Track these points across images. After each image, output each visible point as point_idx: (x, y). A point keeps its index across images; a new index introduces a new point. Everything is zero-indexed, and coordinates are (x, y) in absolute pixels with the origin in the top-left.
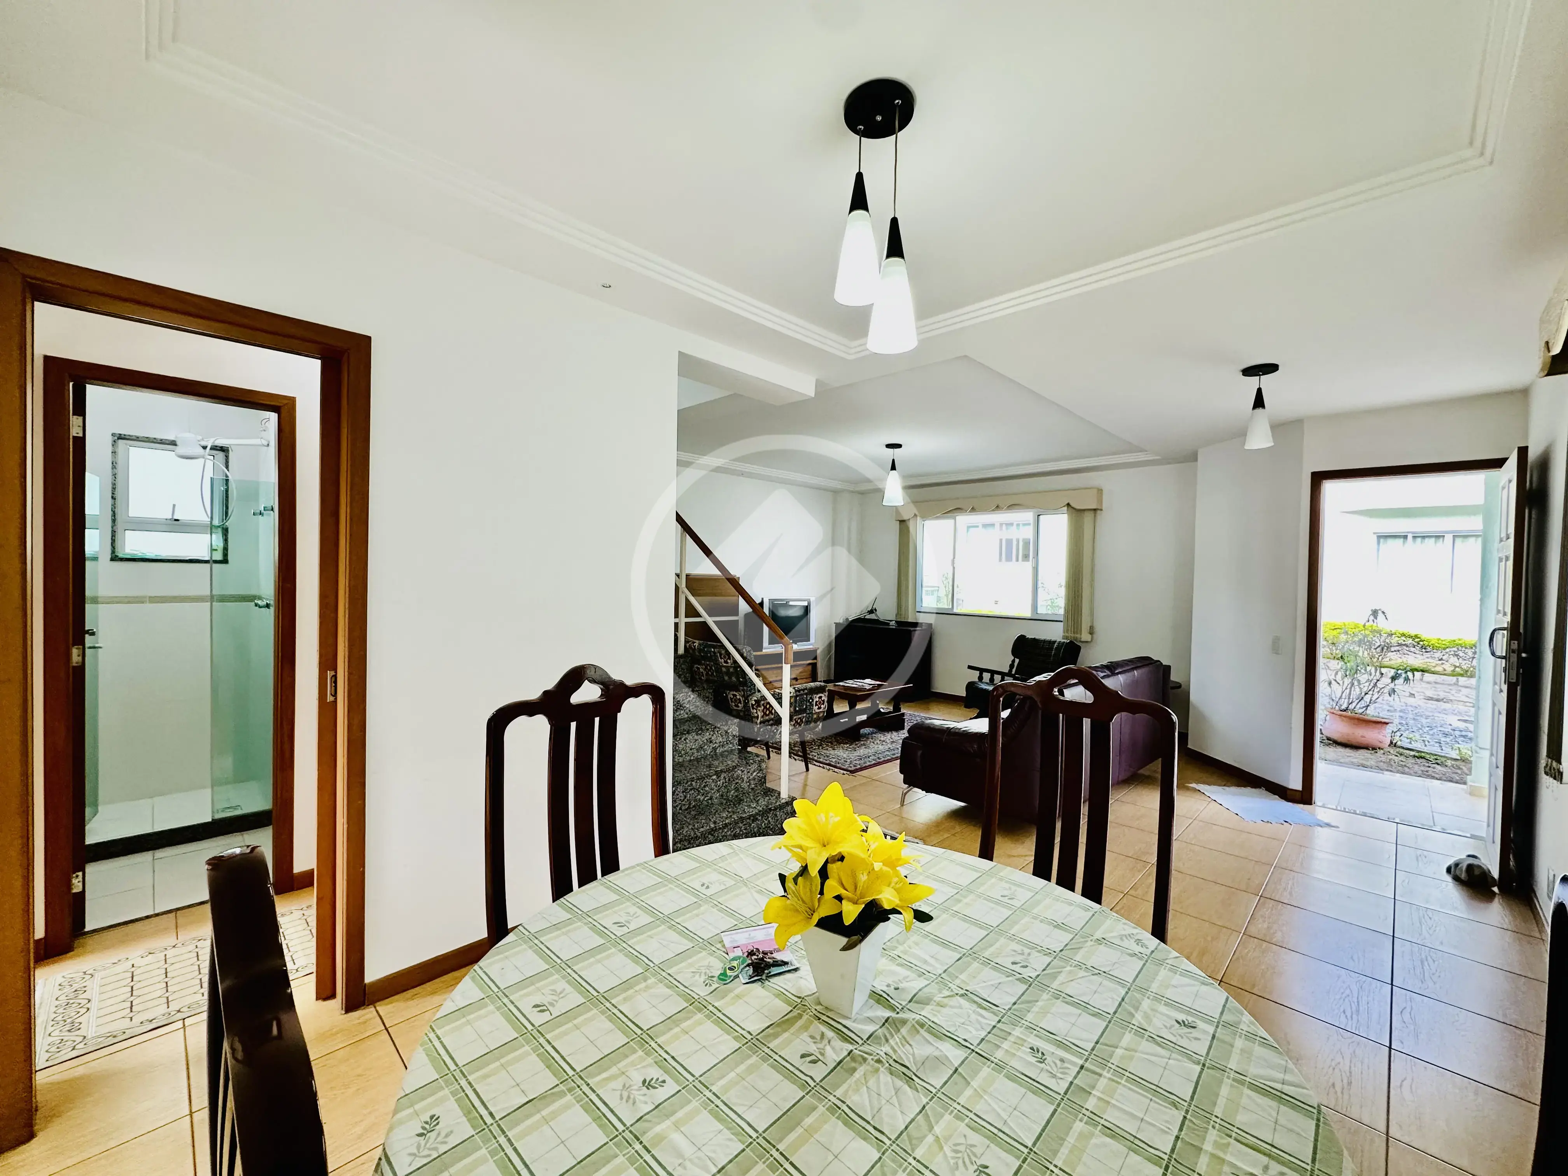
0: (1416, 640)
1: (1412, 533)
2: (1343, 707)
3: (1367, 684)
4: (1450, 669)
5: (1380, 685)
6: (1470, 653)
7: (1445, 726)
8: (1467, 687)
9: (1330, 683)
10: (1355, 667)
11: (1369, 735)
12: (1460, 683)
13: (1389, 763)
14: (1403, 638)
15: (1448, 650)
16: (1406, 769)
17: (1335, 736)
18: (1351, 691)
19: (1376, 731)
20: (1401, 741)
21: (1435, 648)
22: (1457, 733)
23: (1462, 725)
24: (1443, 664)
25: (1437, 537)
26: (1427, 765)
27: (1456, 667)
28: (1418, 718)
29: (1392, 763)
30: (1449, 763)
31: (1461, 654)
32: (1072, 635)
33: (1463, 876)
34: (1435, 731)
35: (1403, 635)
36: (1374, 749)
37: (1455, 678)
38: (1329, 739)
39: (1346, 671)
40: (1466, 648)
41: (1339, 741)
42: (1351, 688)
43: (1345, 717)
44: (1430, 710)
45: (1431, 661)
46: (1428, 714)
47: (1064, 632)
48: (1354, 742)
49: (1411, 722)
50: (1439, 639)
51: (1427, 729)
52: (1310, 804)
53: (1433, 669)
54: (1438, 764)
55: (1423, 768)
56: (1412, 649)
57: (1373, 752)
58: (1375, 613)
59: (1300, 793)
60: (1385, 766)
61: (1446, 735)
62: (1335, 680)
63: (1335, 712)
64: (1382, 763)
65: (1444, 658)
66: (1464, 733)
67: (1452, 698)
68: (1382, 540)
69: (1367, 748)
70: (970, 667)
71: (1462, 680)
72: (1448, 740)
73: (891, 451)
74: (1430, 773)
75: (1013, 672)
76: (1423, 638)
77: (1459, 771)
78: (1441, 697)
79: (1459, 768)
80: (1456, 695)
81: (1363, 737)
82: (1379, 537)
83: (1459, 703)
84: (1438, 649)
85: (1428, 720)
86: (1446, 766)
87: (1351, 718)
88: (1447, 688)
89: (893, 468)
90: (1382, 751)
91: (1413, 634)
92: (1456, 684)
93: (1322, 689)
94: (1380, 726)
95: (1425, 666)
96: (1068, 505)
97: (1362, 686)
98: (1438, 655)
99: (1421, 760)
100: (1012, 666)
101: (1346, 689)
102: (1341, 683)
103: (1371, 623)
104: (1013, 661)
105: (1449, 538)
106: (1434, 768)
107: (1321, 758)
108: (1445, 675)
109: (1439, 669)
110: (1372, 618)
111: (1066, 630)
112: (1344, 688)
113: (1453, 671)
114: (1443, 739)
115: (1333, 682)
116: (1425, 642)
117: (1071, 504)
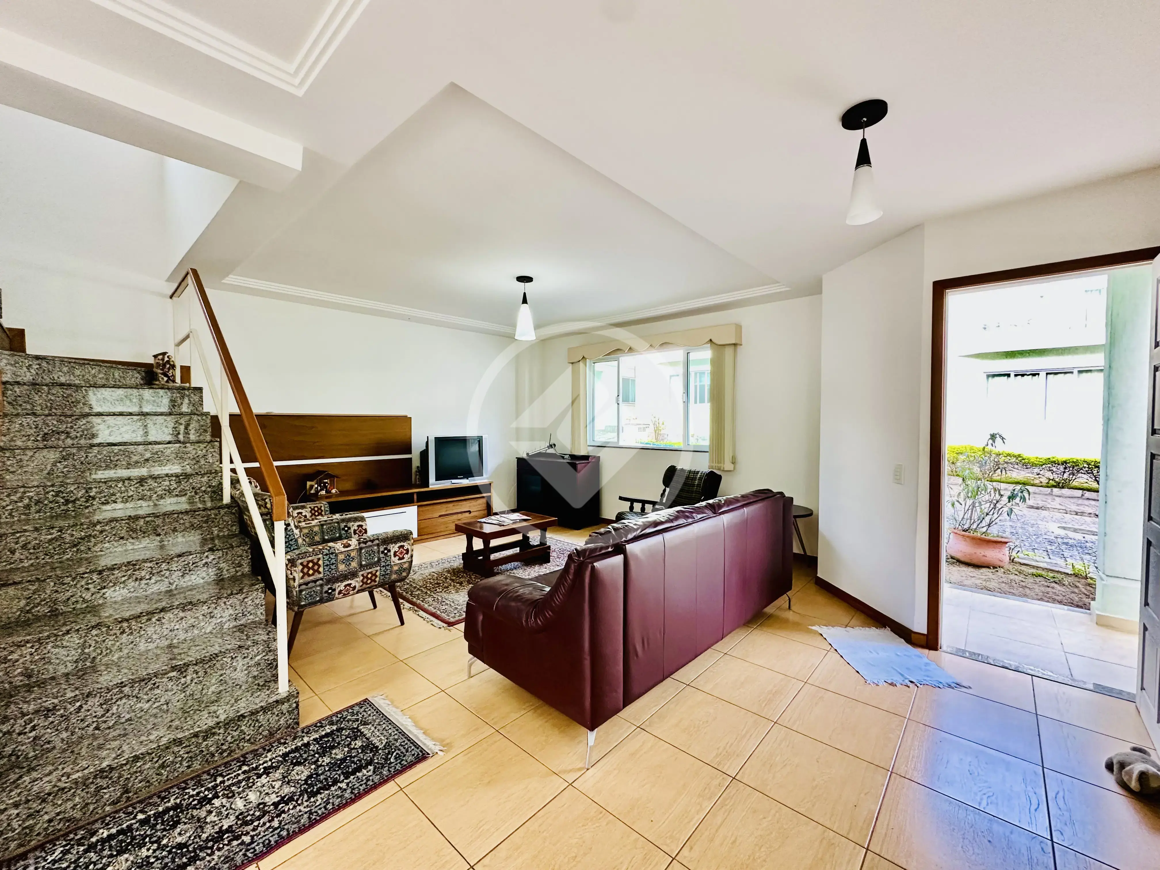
0: (1019, 459)
1: (1014, 371)
2: (966, 527)
3: (988, 504)
4: (1044, 481)
5: (999, 506)
6: (1062, 469)
7: (1048, 534)
8: (1060, 496)
9: (953, 505)
10: (976, 489)
11: (991, 554)
12: (1054, 493)
13: (1010, 583)
14: (1008, 457)
15: (1044, 466)
16: (1028, 591)
17: (959, 556)
18: (972, 511)
19: (997, 550)
20: (1018, 557)
21: (1034, 465)
22: (1060, 540)
23: (1062, 533)
24: (1040, 478)
25: (1034, 375)
26: (1046, 584)
27: (1050, 479)
28: (1026, 526)
29: (1013, 584)
30: (1067, 581)
31: (1054, 469)
32: (717, 465)
33: (1134, 784)
34: (1041, 539)
35: (1009, 455)
36: (994, 567)
37: (1049, 489)
38: (952, 558)
39: (968, 493)
40: (1059, 464)
41: (962, 559)
42: (972, 510)
43: (968, 537)
44: (1033, 518)
45: (1031, 475)
46: (1032, 522)
47: (709, 462)
48: (975, 561)
49: (1020, 531)
50: (1037, 458)
51: (1034, 537)
52: (936, 649)
53: (1032, 482)
54: (1056, 583)
55: (1043, 589)
56: (1016, 466)
57: (993, 571)
58: (993, 437)
59: (925, 637)
60: (1006, 588)
61: (1051, 543)
62: (958, 501)
63: (958, 532)
64: (1004, 585)
65: (1041, 473)
66: (1065, 541)
67: (1049, 506)
68: (990, 379)
69: (988, 567)
70: (621, 498)
71: (1056, 490)
72: (1053, 548)
73: (522, 284)
74: (1051, 595)
75: (664, 501)
76: (1024, 457)
77: (1076, 590)
78: (1040, 505)
79: (1077, 587)
80: (1052, 503)
81: (984, 556)
82: (988, 376)
83: (1055, 510)
84: (1036, 465)
85: (1034, 529)
86: (1064, 585)
87: (973, 539)
88: (1044, 498)
89: (525, 301)
90: (1002, 570)
91: (1016, 454)
92: (1051, 494)
93: (947, 510)
94: (999, 545)
95: (1025, 480)
96: (711, 340)
97: (983, 507)
98: (1036, 470)
99: (1038, 579)
100: (663, 495)
101: (968, 510)
102: (963, 503)
103: (990, 446)
104: (664, 491)
105: (1043, 374)
106: (1053, 588)
107: (947, 581)
108: (1041, 486)
109: (1037, 482)
110: (991, 441)
111: (711, 460)
112: (966, 509)
113: (1048, 483)
114: (1049, 547)
115: (956, 503)
116: (1026, 461)
117: (713, 340)
